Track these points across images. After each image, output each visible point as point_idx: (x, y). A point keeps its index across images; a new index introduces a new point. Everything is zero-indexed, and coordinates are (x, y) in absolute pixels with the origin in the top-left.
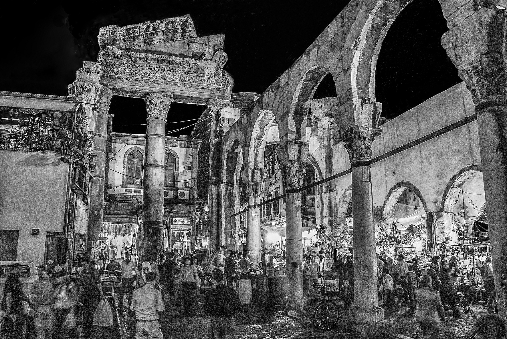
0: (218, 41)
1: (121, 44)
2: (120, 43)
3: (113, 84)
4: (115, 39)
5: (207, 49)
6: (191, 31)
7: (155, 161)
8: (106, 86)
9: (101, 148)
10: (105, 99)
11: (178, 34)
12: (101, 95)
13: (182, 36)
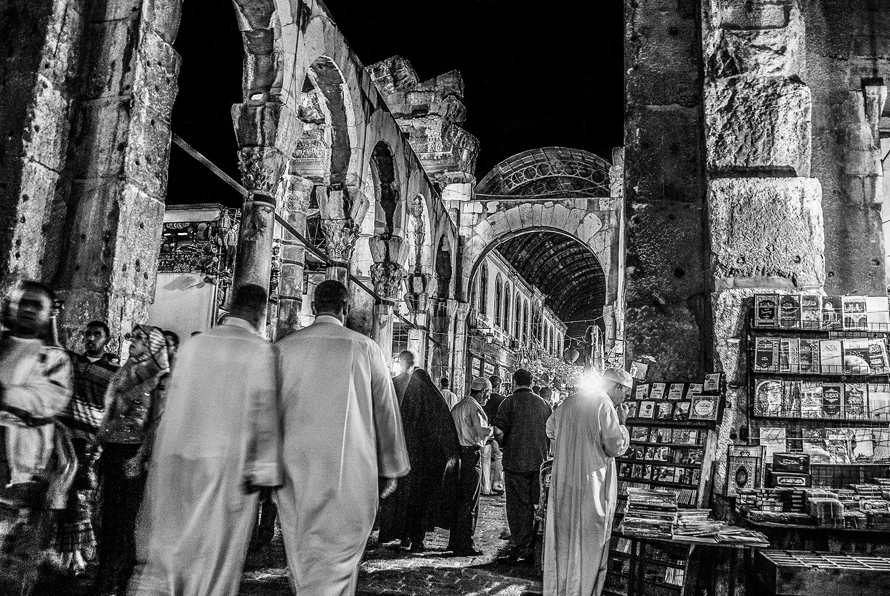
0: (448, 83)
1: (314, 115)
2: (312, 113)
3: (308, 172)
4: (302, 110)
5: (433, 98)
6: (406, 76)
7: (359, 271)
8: (298, 175)
9: (292, 260)
10: (298, 193)
11: (389, 85)
12: (292, 188)
13: (395, 86)
